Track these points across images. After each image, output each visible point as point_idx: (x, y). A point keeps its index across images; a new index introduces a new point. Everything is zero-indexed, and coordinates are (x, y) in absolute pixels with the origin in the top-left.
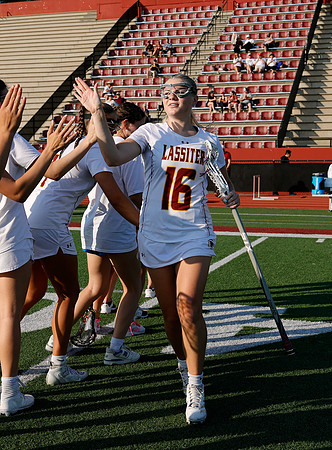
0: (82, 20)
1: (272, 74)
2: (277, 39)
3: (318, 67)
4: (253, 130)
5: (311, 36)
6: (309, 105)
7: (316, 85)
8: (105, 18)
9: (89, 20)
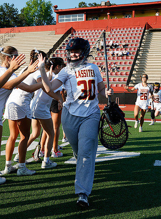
0: (49, 35)
1: (125, 57)
2: (128, 43)
3: (144, 55)
4: (117, 79)
5: (141, 42)
6: (140, 70)
7: (143, 62)
8: (58, 34)
9: (52, 34)
